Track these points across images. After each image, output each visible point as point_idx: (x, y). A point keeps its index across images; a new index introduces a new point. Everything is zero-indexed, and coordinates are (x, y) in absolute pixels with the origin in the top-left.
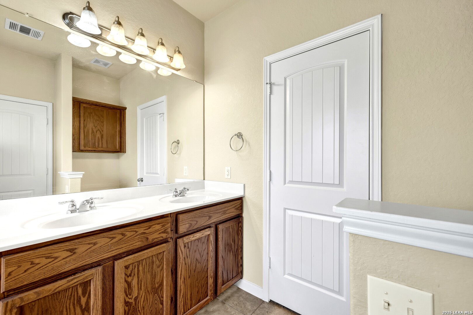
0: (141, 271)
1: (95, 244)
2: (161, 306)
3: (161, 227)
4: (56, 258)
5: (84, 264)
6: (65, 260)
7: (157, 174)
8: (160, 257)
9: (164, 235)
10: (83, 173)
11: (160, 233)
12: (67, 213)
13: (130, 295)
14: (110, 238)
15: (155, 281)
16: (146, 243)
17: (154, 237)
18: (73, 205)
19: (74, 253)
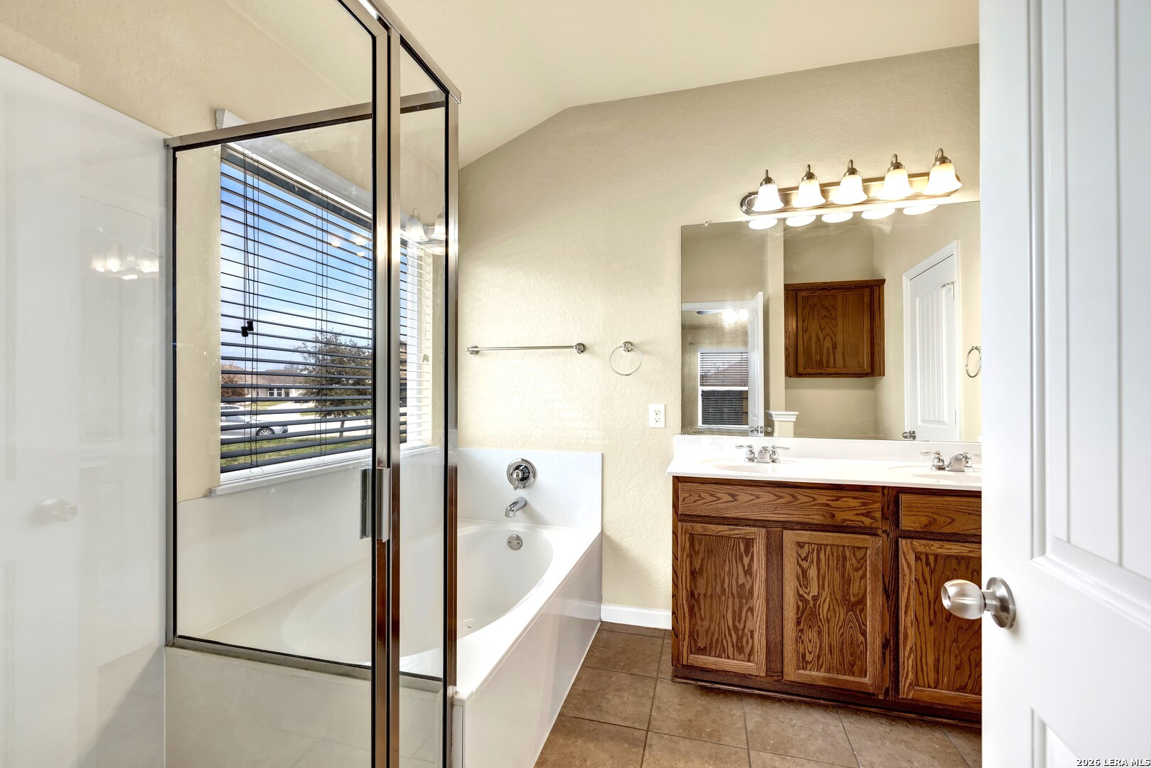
0: (823, 561)
1: (758, 497)
2: (862, 639)
3: (860, 504)
4: (719, 499)
5: (746, 517)
6: (726, 504)
7: (943, 423)
8: (859, 554)
9: (867, 521)
10: (797, 413)
11: (857, 514)
12: (745, 461)
13: (806, 588)
14: (776, 496)
15: (848, 589)
16: (829, 522)
17: (847, 518)
18: (752, 452)
19: (736, 500)
